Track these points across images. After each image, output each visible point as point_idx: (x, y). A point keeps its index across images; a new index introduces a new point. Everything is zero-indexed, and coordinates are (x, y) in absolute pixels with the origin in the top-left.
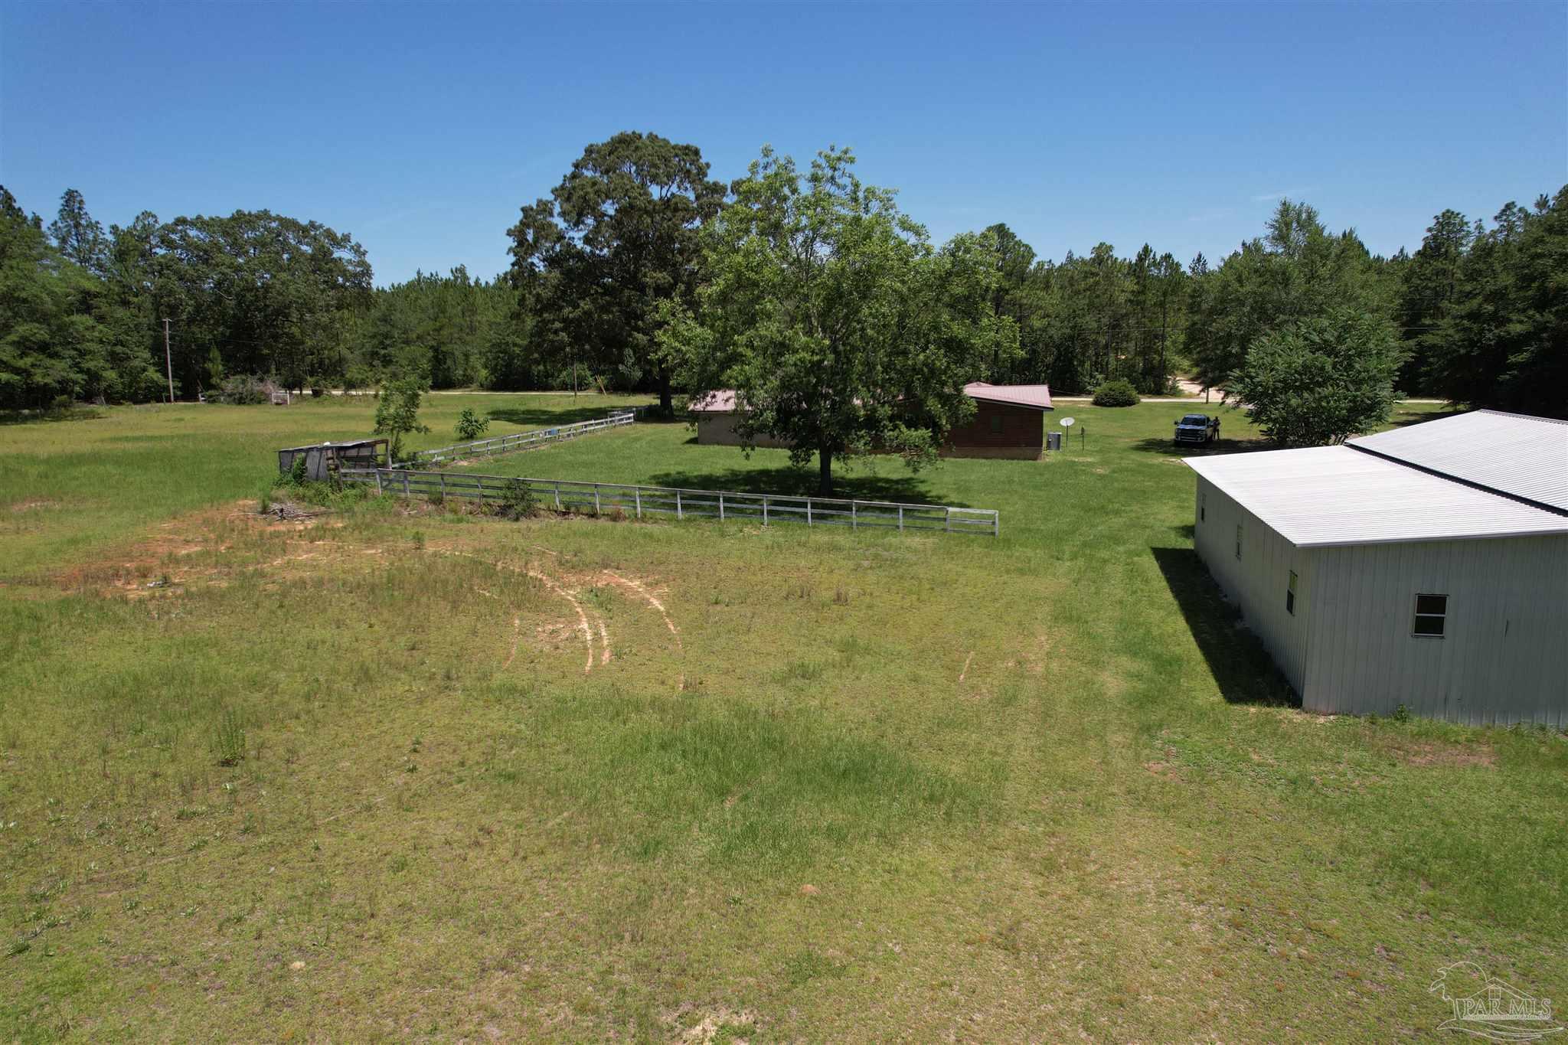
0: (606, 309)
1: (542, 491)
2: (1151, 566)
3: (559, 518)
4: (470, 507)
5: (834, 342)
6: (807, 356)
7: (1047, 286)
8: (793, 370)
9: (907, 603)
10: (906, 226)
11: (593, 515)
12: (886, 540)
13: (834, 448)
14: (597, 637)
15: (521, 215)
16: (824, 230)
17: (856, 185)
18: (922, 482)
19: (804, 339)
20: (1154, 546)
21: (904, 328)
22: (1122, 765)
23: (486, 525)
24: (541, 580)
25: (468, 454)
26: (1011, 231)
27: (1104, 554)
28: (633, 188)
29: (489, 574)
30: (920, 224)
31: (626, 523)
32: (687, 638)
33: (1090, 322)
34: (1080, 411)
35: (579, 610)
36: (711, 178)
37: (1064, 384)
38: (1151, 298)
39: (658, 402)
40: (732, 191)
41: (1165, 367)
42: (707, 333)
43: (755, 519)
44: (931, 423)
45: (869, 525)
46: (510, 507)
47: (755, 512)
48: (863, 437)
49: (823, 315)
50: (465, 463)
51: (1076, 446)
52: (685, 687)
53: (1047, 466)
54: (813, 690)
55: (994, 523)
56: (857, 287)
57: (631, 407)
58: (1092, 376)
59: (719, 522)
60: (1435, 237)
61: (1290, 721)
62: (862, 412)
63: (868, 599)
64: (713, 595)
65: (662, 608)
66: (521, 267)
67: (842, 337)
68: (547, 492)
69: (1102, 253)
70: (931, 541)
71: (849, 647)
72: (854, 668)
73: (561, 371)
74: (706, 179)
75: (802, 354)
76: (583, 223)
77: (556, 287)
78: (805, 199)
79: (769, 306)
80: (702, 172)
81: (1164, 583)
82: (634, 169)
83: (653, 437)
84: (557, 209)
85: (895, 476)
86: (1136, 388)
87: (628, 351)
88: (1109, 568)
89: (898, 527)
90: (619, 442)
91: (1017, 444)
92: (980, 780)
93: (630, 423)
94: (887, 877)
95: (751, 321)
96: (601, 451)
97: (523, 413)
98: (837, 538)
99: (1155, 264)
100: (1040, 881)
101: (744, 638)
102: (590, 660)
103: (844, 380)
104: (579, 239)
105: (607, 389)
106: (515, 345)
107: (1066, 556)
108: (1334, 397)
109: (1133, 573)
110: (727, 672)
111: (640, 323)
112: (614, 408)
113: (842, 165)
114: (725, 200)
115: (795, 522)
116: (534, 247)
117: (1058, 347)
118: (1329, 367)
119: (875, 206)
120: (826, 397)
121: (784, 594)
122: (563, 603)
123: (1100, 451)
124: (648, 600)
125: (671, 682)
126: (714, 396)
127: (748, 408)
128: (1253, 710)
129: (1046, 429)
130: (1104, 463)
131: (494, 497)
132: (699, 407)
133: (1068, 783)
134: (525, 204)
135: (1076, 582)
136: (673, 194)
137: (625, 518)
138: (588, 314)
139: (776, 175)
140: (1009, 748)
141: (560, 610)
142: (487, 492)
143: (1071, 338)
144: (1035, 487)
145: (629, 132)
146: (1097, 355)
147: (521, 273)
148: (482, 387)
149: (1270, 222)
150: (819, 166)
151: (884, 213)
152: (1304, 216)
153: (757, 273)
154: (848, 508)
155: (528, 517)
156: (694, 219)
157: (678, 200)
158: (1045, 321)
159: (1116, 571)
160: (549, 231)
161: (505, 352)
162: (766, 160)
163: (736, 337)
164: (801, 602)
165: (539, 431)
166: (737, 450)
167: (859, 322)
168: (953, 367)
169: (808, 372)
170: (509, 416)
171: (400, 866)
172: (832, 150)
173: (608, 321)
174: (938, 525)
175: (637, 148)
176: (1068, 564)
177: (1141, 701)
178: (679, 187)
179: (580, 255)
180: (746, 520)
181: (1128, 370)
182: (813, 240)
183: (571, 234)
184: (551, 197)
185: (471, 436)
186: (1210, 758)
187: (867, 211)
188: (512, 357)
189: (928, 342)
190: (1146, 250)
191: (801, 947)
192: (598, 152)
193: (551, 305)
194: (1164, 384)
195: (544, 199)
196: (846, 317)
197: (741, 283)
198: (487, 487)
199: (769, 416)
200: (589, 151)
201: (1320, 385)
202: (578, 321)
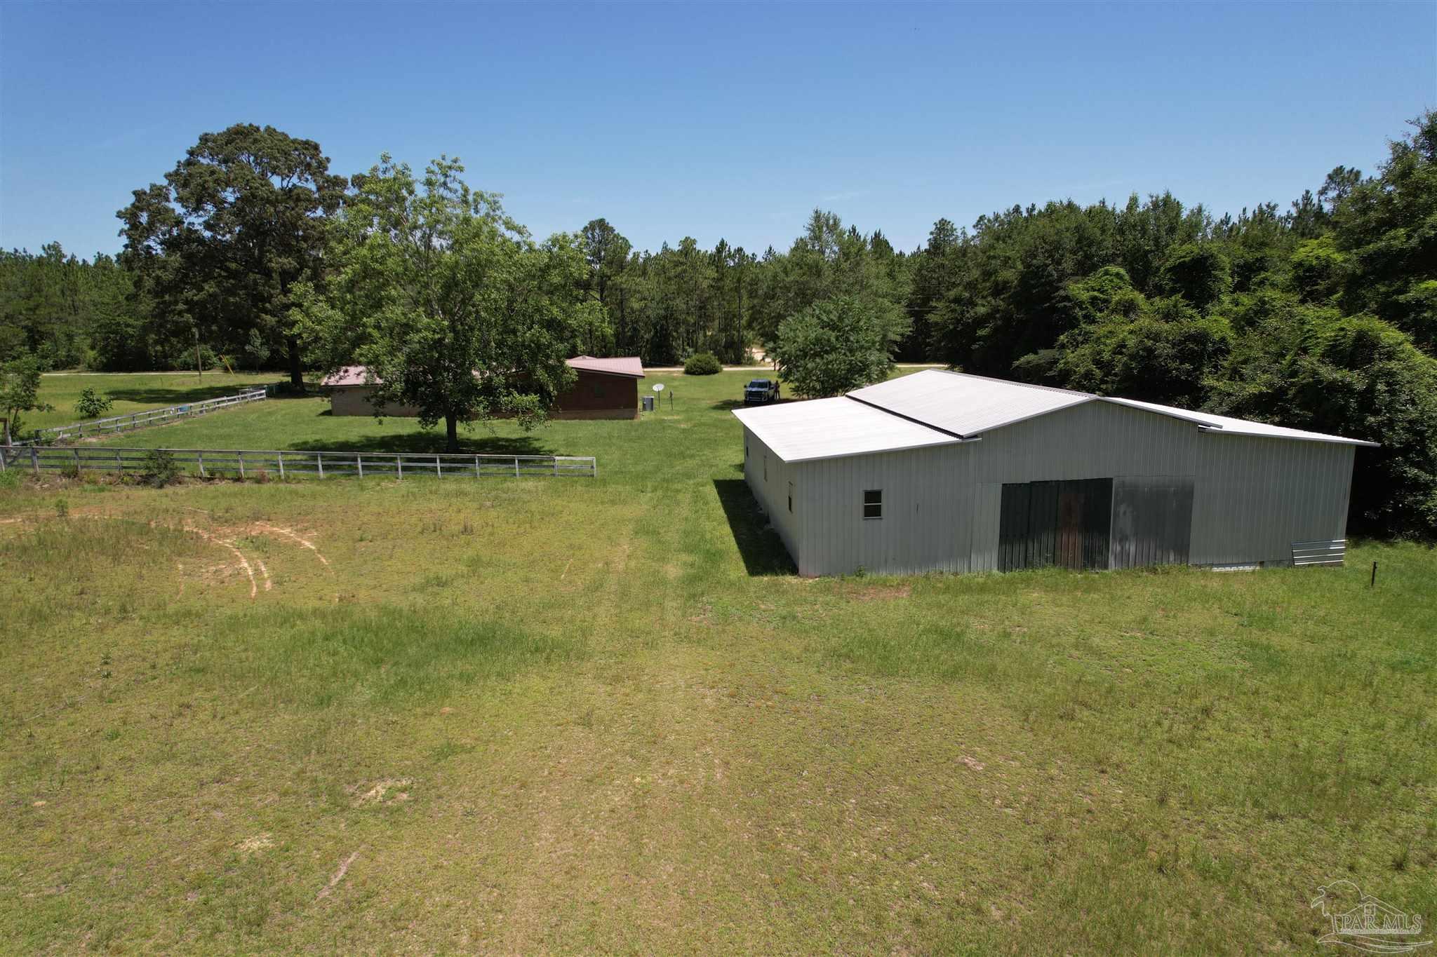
0: (231, 292)
1: (186, 460)
2: (712, 493)
3: (204, 484)
4: (108, 479)
5: (453, 322)
6: (430, 335)
7: (644, 273)
8: (418, 346)
9: (522, 530)
10: (510, 226)
11: (238, 479)
12: (505, 485)
13: (458, 413)
14: (258, 572)
15: (132, 199)
16: (440, 227)
17: (466, 190)
18: (538, 440)
19: (425, 320)
20: (716, 478)
21: (513, 311)
22: (673, 619)
23: (130, 493)
24: (197, 533)
25: (97, 431)
26: (610, 225)
27: (679, 486)
28: (253, 178)
29: (144, 530)
30: (521, 225)
31: (271, 484)
32: (338, 566)
33: (680, 303)
34: (674, 379)
35: (238, 554)
36: (332, 171)
37: (659, 355)
38: (728, 283)
39: (289, 379)
40: (353, 184)
41: (742, 342)
42: (337, 315)
43: (390, 474)
44: (541, 390)
45: (491, 474)
46: (153, 476)
47: (390, 469)
48: (482, 402)
49: (443, 299)
50: (94, 440)
51: (666, 407)
52: (341, 599)
53: (642, 423)
54: (445, 594)
55: (592, 467)
56: (470, 276)
57: (262, 385)
58: (684, 350)
59: (358, 479)
60: (935, 239)
61: (789, 583)
62: (480, 382)
63: (490, 529)
64: (358, 534)
65: (313, 548)
66: (135, 249)
67: (460, 318)
68: (191, 460)
69: (688, 246)
70: (542, 484)
71: (475, 563)
72: (479, 576)
73: (180, 352)
74: (327, 173)
75: (424, 334)
76: (203, 209)
77: (178, 270)
78: (422, 201)
79: (393, 292)
80: (323, 165)
81: (720, 504)
82: (252, 158)
83: (288, 411)
84: (173, 195)
85: (514, 436)
86: (719, 359)
87: (254, 331)
88: (680, 497)
89: (515, 475)
90: (254, 416)
91: (616, 407)
92: (572, 637)
93: (262, 399)
94: (503, 697)
95: (378, 305)
96: (237, 425)
97: (146, 392)
98: (463, 486)
99: (730, 255)
100: (609, 688)
101: (387, 563)
102: (255, 589)
103: (463, 355)
104: (200, 224)
105: (233, 369)
106: (128, 325)
107: (649, 489)
108: (838, 361)
109: (698, 497)
110: (375, 587)
111: (267, 305)
112: (243, 386)
113: (452, 173)
114: (347, 192)
115: (427, 476)
116: (150, 230)
117: (655, 326)
118: (833, 339)
119: (484, 208)
120: (447, 369)
121: (419, 529)
122: (221, 549)
123: (686, 411)
124: (300, 542)
125: (328, 598)
126: (346, 371)
127: (379, 381)
128: (766, 579)
129: (640, 395)
130: (688, 420)
131: (135, 468)
132: (333, 381)
133: (634, 634)
134: (138, 188)
135: (654, 508)
136: (294, 185)
137: (269, 480)
138: (213, 296)
139: (395, 179)
140: (594, 617)
141: (220, 554)
142: (125, 463)
143: (665, 318)
144: (630, 440)
145: (246, 124)
146: (688, 332)
147: (136, 254)
148: (91, 368)
149: (807, 225)
150: (433, 172)
151: (492, 213)
152: (831, 222)
153: (381, 264)
154: (472, 461)
155: (172, 484)
156: (316, 208)
157: (300, 191)
158: (642, 304)
159: (685, 498)
160: (166, 217)
161: (116, 333)
162: (384, 166)
163: (365, 319)
164: (434, 535)
165: (171, 409)
166: (371, 419)
167: (473, 306)
168: (554, 343)
169: (431, 348)
170: (132, 395)
171: (114, 736)
172: (443, 159)
173: (235, 304)
174: (548, 472)
175: (256, 141)
176: (649, 495)
177: (692, 580)
178: (299, 178)
179: (201, 241)
180: (382, 476)
181: (713, 345)
182: (430, 236)
183: (192, 219)
184: (165, 182)
185: (93, 415)
186: (733, 610)
187: (477, 211)
188: (124, 338)
189: (533, 323)
190: (723, 244)
191: (444, 741)
192: (214, 141)
193: (174, 287)
194: (742, 355)
195: (158, 183)
196: (463, 301)
197: (367, 273)
198: (127, 459)
199: (398, 387)
200: (205, 139)
201: (827, 352)
202: (202, 304)
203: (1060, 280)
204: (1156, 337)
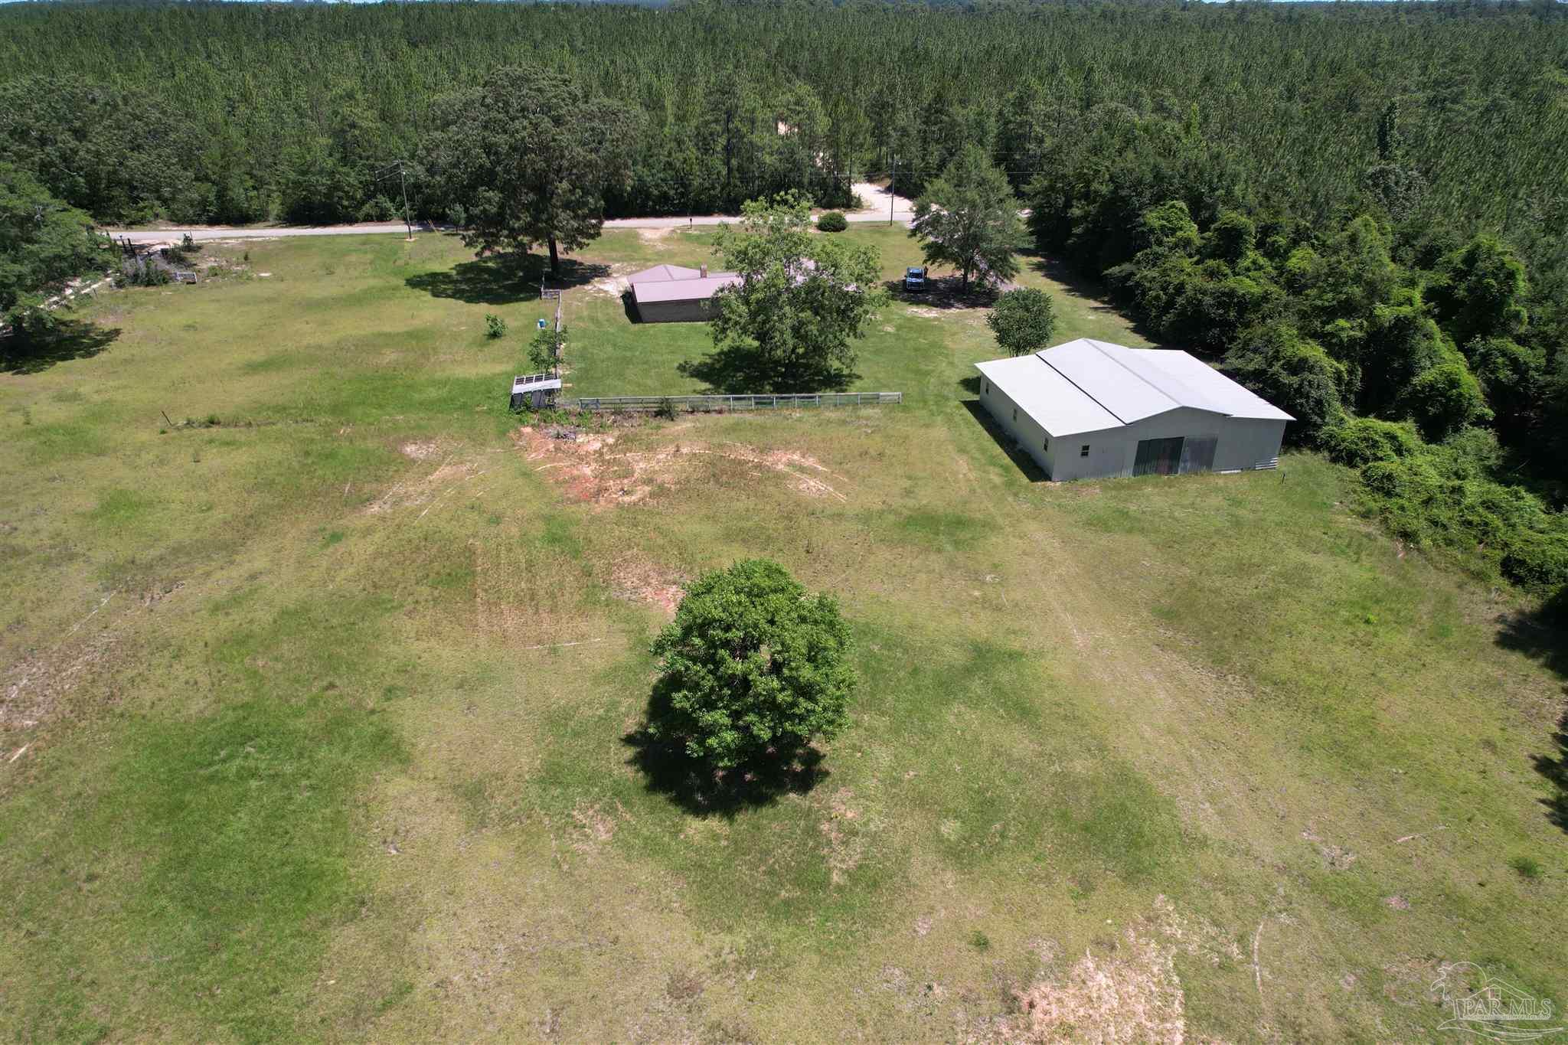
1: (680, 402)
2: (970, 415)
3: (691, 415)
11: (707, 411)
12: (859, 413)
14: (825, 488)
20: (961, 399)
27: (948, 410)
31: (728, 415)
32: (855, 483)
35: (799, 476)
46: (664, 412)
52: (883, 503)
55: (899, 398)
61: (1049, 483)
65: (825, 469)
70: (878, 411)
81: (980, 426)
89: (857, 403)
102: (840, 498)
107: (936, 413)
109: (965, 420)
110: (887, 495)
124: (814, 466)
128: (1034, 483)
131: (651, 408)
135: (950, 429)
137: (725, 411)
155: (676, 417)
159: (959, 420)
176: (939, 418)
177: (1009, 485)
198: (647, 403)
203: (1140, 209)
204: (1204, 293)
